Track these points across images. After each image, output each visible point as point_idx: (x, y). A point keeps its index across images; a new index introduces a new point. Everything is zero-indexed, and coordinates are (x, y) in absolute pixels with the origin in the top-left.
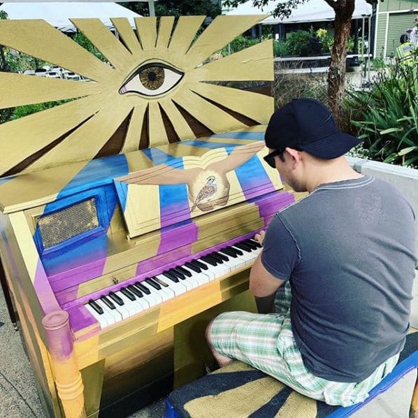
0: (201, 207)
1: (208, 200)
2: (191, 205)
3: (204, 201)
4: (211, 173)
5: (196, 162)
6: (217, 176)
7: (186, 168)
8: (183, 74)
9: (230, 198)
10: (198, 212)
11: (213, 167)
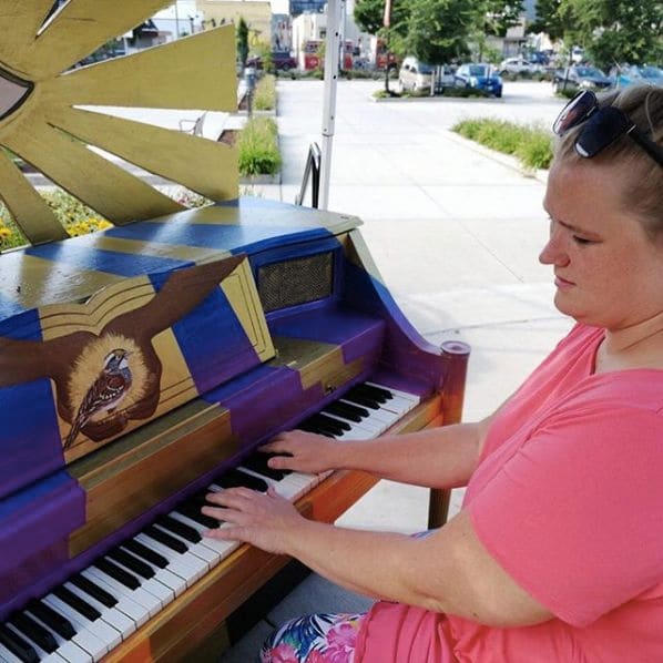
0: (94, 431)
1: (110, 411)
2: (65, 429)
3: (100, 415)
4: (115, 342)
5: (77, 319)
6: (129, 345)
7: (48, 335)
8: (30, 86)
9: (163, 396)
10: (84, 445)
11: (119, 326)
